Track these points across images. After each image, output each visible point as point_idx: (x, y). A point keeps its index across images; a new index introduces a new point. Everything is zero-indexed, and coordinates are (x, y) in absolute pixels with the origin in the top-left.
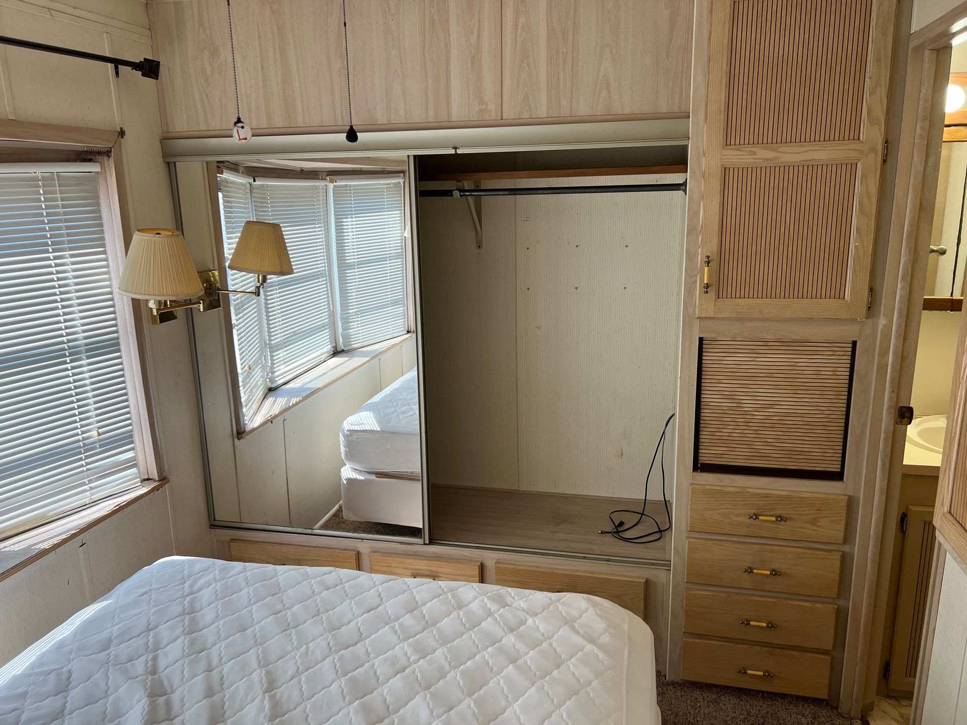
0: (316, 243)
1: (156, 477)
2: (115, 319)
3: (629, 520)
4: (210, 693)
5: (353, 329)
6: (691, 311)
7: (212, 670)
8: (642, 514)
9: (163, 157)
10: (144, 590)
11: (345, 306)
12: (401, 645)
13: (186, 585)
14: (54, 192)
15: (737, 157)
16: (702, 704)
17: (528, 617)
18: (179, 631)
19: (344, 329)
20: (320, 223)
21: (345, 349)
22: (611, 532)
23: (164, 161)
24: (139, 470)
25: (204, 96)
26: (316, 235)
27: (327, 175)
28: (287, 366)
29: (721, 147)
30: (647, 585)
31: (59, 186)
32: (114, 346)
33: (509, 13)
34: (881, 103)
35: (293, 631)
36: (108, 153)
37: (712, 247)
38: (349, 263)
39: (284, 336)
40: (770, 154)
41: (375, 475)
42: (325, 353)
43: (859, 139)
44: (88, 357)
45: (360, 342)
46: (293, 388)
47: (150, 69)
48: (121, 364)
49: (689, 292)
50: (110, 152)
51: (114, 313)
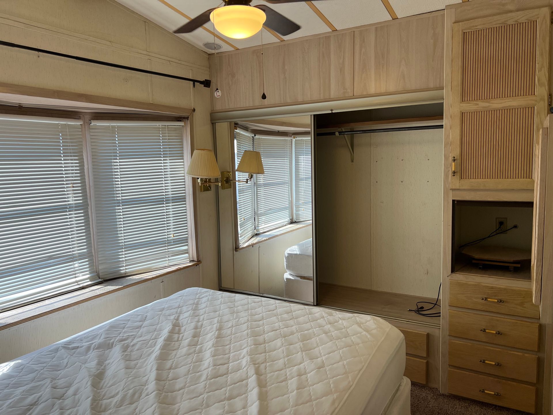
0: (285, 167)
1: (196, 260)
2: (185, 187)
3: (426, 306)
4: (196, 328)
5: (301, 211)
6: (447, 186)
7: (199, 322)
8: (435, 304)
9: (211, 121)
10: (180, 295)
11: (297, 199)
12: (279, 323)
13: (197, 296)
14: (165, 133)
15: (469, 107)
16: (458, 407)
17: (340, 320)
18: (190, 309)
19: (296, 211)
20: (287, 157)
21: (297, 221)
22: (414, 311)
23: (211, 123)
24: (189, 255)
25: (228, 94)
26: (285, 163)
27: (292, 135)
28: (265, 225)
29: (460, 102)
30: (428, 336)
31: (168, 131)
32: (183, 199)
33: (357, 48)
34: (545, 75)
35: (235, 314)
36: (187, 118)
37: (456, 153)
38: (301, 178)
39: (265, 210)
40: (487, 104)
41: (299, 278)
42: (286, 221)
43: (534, 95)
44: (173, 203)
45: (304, 219)
46: (267, 235)
47: (207, 83)
48: (185, 207)
49: (446, 176)
50: (189, 118)
51: (184, 185)
